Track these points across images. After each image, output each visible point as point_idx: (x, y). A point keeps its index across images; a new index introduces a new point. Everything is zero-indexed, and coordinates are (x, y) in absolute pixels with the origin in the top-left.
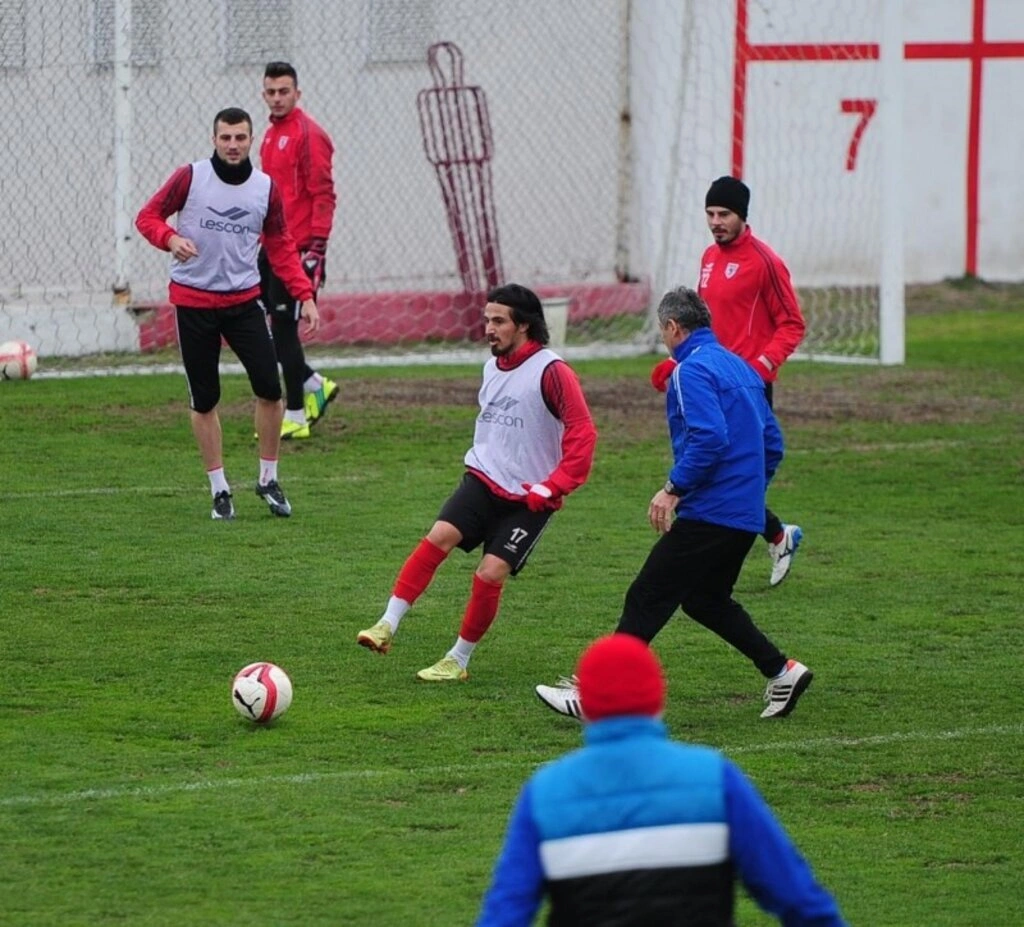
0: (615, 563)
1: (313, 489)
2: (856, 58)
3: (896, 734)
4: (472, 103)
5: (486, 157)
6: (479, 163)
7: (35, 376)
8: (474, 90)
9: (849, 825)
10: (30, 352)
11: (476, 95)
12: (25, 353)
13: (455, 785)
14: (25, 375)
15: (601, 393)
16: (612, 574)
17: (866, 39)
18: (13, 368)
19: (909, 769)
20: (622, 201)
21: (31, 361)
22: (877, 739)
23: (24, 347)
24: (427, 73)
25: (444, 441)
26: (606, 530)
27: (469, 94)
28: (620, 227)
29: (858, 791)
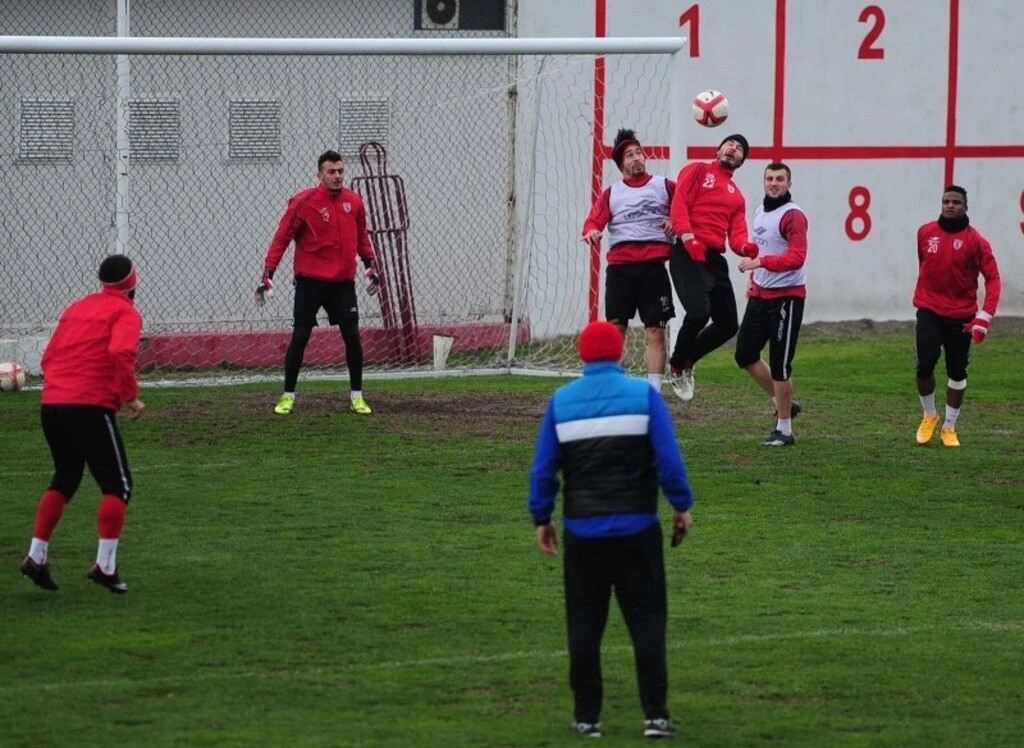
0: (382, 528)
1: (184, 473)
2: (653, 158)
3: (520, 653)
4: (392, 187)
5: (404, 229)
6: (397, 232)
7: (24, 389)
8: (394, 178)
9: (447, 719)
10: (19, 371)
11: (395, 181)
12: (16, 371)
13: (166, 691)
14: (15, 387)
15: (447, 403)
16: (375, 536)
17: (660, 144)
18: (6, 382)
19: (516, 679)
20: (510, 261)
21: (21, 377)
22: (506, 656)
23: (15, 367)
24: (359, 165)
25: (305, 438)
26: (389, 503)
27: (390, 181)
28: (507, 281)
29: (471, 694)
